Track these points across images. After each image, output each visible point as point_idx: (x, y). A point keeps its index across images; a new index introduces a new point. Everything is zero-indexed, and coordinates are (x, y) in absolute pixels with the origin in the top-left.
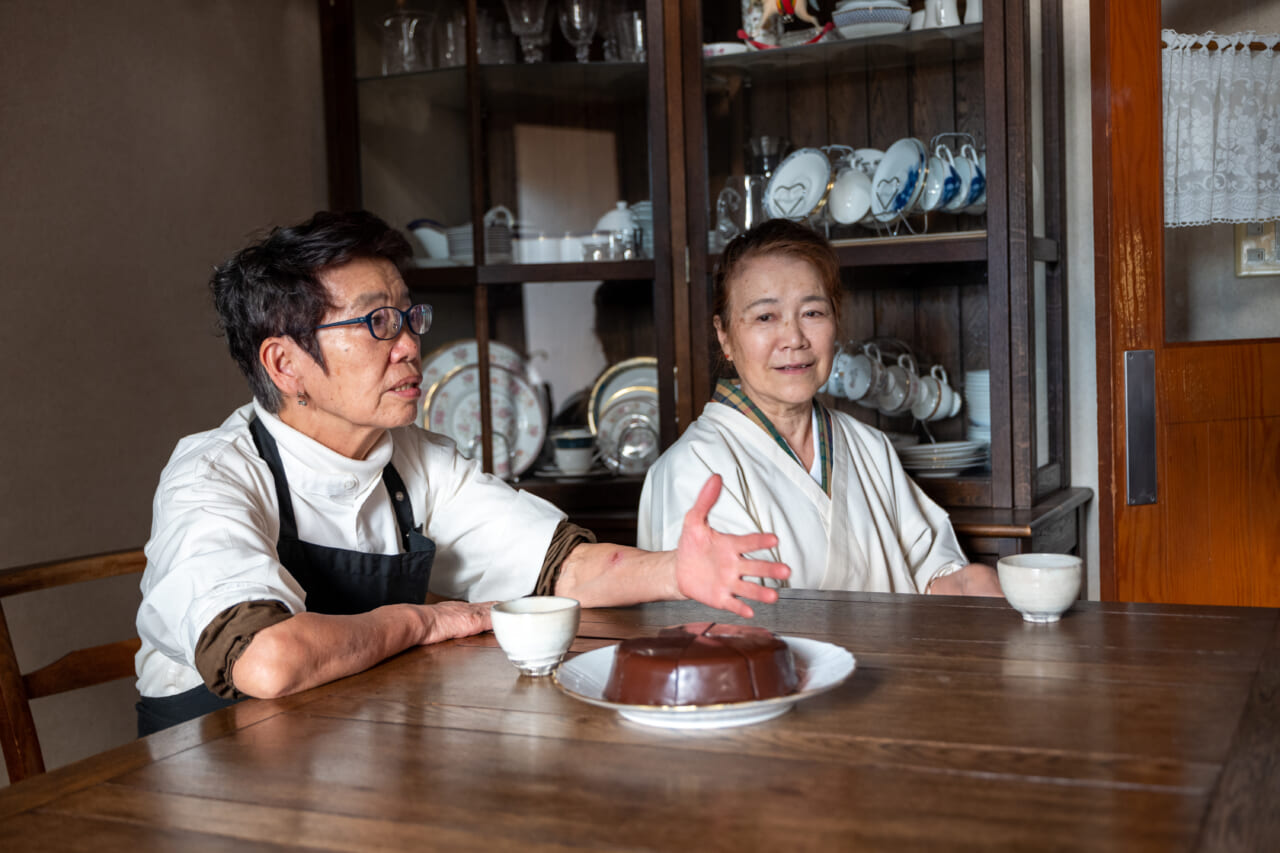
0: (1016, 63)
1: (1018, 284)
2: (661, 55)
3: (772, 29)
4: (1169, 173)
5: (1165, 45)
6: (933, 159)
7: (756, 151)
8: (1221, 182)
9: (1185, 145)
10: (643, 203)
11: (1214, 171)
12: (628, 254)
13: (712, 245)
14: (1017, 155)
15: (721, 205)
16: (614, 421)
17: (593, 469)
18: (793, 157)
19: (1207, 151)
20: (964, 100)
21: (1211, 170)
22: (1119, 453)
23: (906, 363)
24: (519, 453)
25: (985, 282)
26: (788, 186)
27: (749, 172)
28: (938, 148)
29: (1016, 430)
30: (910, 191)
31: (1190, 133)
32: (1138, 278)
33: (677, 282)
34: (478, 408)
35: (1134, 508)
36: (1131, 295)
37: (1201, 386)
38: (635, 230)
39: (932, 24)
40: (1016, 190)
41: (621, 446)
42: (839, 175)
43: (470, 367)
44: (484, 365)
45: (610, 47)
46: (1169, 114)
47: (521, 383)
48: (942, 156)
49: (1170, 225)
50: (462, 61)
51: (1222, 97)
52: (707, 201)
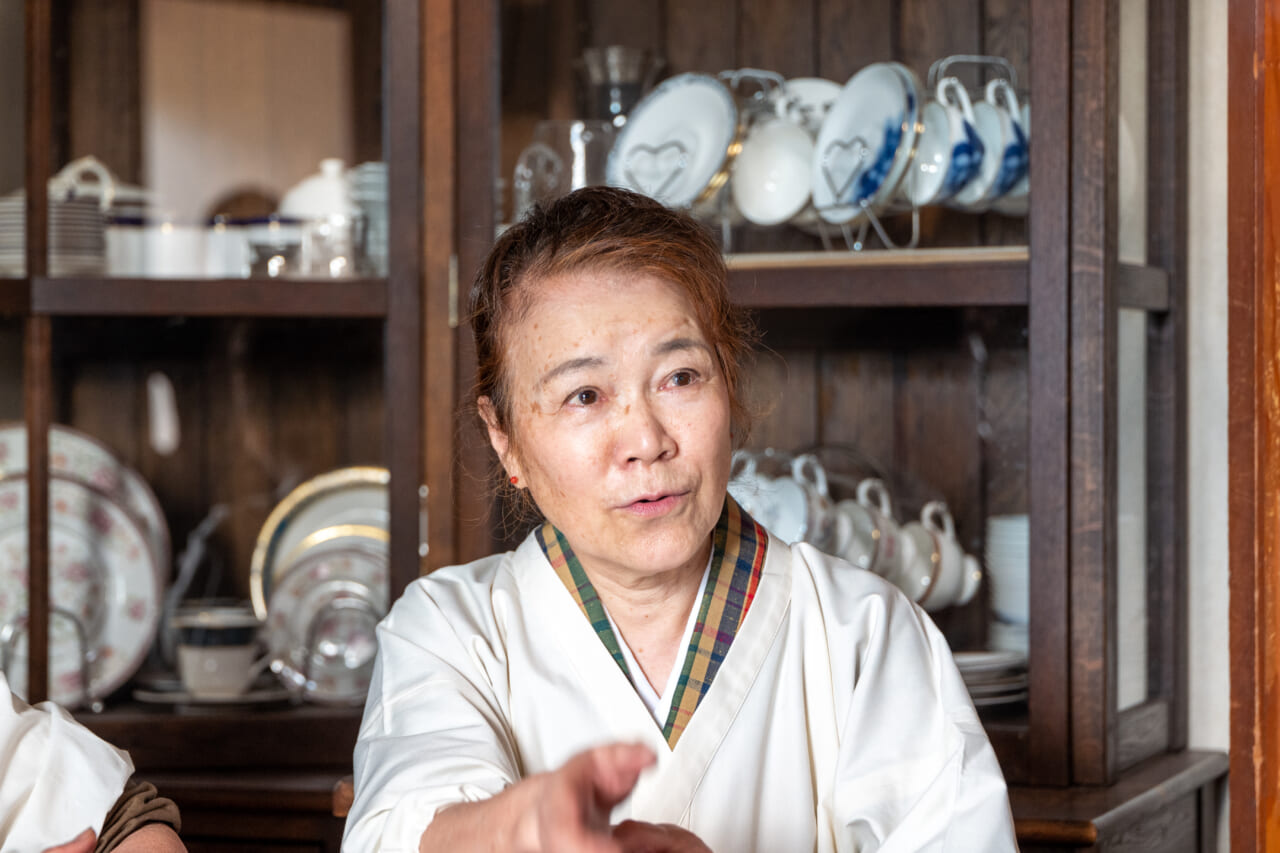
1: (1087, 352)
6: (933, 106)
7: (596, 76)
10: (372, 166)
12: (339, 267)
14: (1089, 104)
15: (523, 178)
16: (300, 593)
17: (255, 687)
18: (665, 91)
22: (1268, 687)
23: (874, 497)
24: (106, 652)
25: (1025, 344)
26: (654, 144)
27: (583, 114)
28: (943, 84)
29: (1076, 635)
30: (887, 165)
33: (433, 325)
34: (22, 562)
38: (355, 220)
40: (1086, 173)
41: (311, 645)
42: (755, 131)
43: (12, 477)
44: (39, 475)
47: (116, 515)
48: (950, 101)
52: (497, 168)
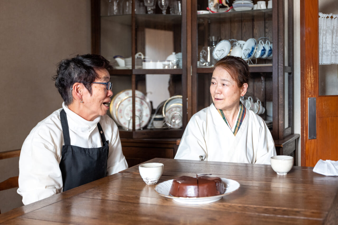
0: (281, 20)
1: (281, 78)
2: (186, 13)
3: (216, 7)
4: (320, 50)
5: (319, 17)
6: (259, 44)
7: (211, 40)
8: (334, 53)
9: (324, 43)
10: (179, 53)
11: (332, 50)
12: (175, 67)
13: (198, 65)
14: (281, 44)
15: (201, 55)
16: (170, 113)
17: (163, 126)
18: (221, 42)
19: (330, 45)
20: (267, 28)
21: (331, 50)
22: (306, 125)
23: (250, 99)
24: (143, 122)
25: (272, 78)
26: (219, 50)
27: (209, 46)
28: (260, 41)
29: (279, 118)
30: (252, 53)
31: (326, 40)
32: (312, 78)
33: (188, 75)
34: (131, 109)
35: (310, 140)
36: (310, 83)
37: (328, 107)
38: (177, 61)
39: (259, 8)
40: (280, 53)
41: (171, 120)
42: (233, 48)
43: (130, 97)
44: (134, 97)
45: (172, 10)
46: (320, 35)
47: (144, 102)
48: (261, 43)
49: (320, 64)
50: (130, 12)
51: (334, 31)
52: (197, 53)
